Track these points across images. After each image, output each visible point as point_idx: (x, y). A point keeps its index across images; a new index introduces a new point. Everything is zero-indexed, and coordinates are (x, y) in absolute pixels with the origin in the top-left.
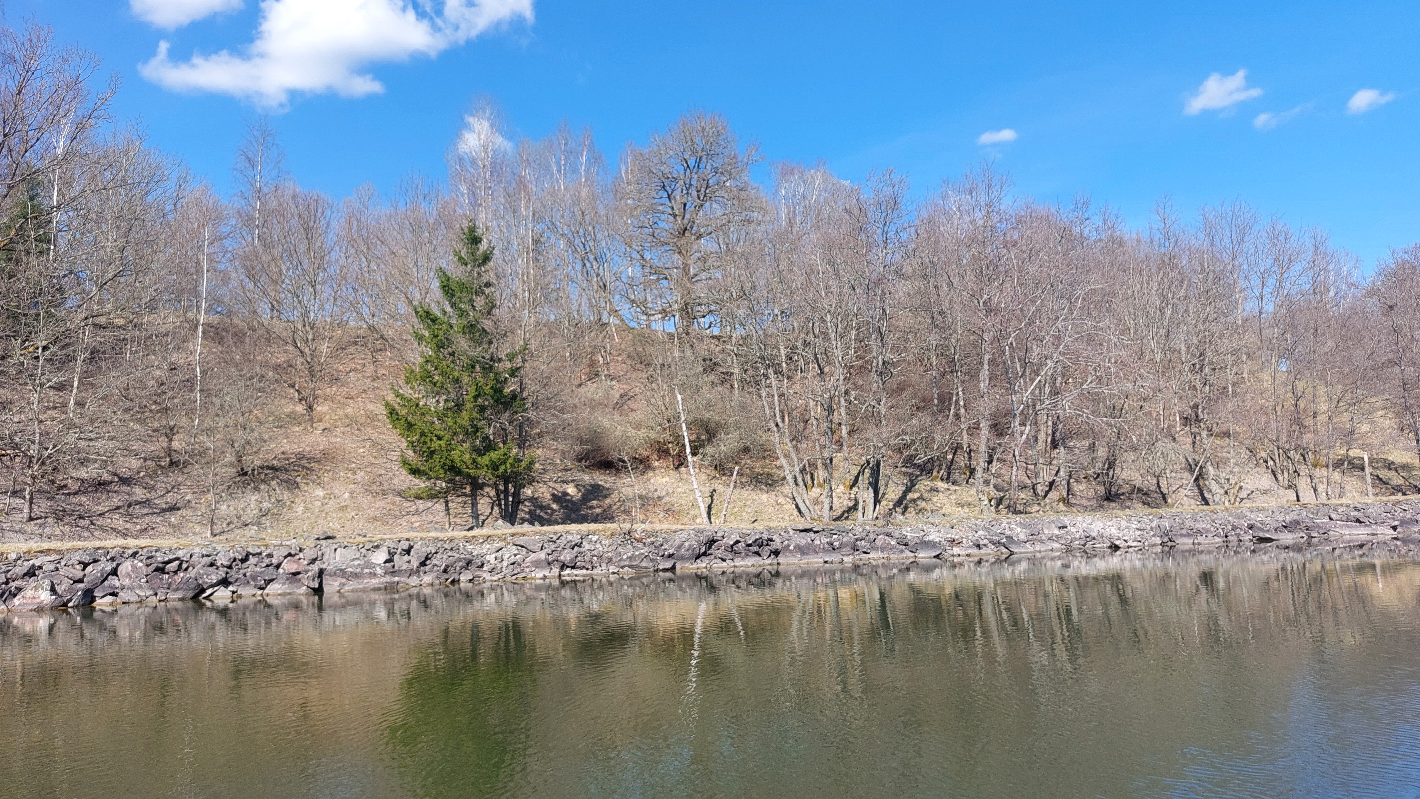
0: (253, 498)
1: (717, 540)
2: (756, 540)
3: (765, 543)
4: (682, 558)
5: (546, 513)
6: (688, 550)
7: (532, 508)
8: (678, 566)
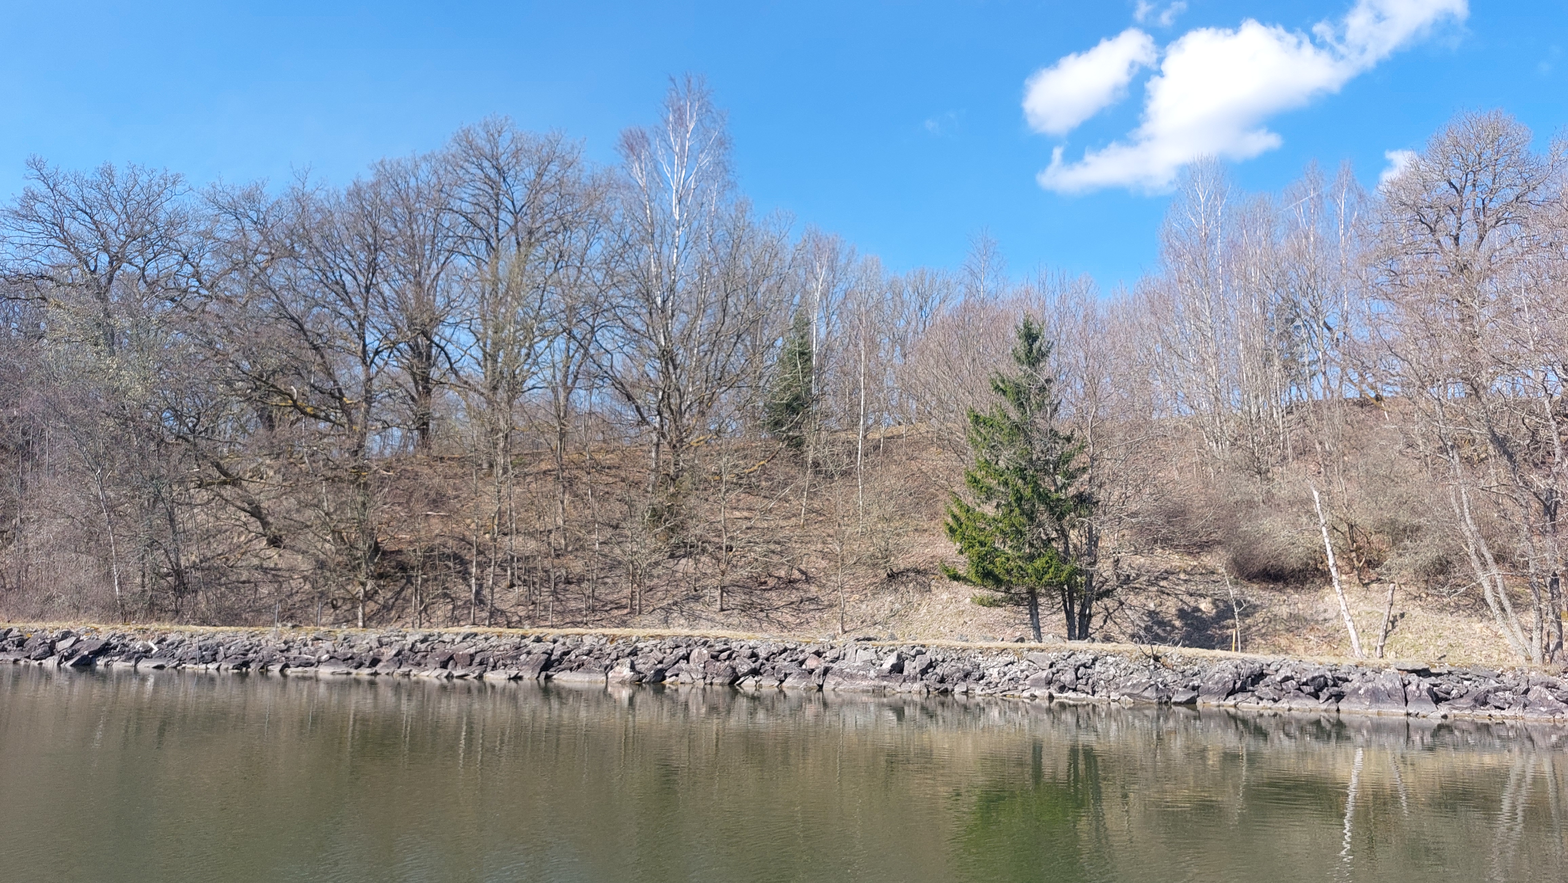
0: (889, 599)
1: (1267, 675)
2: (1314, 679)
3: (1330, 682)
4: (1209, 692)
5: (1164, 630)
6: (1217, 683)
7: (1150, 623)
8: (1199, 701)
